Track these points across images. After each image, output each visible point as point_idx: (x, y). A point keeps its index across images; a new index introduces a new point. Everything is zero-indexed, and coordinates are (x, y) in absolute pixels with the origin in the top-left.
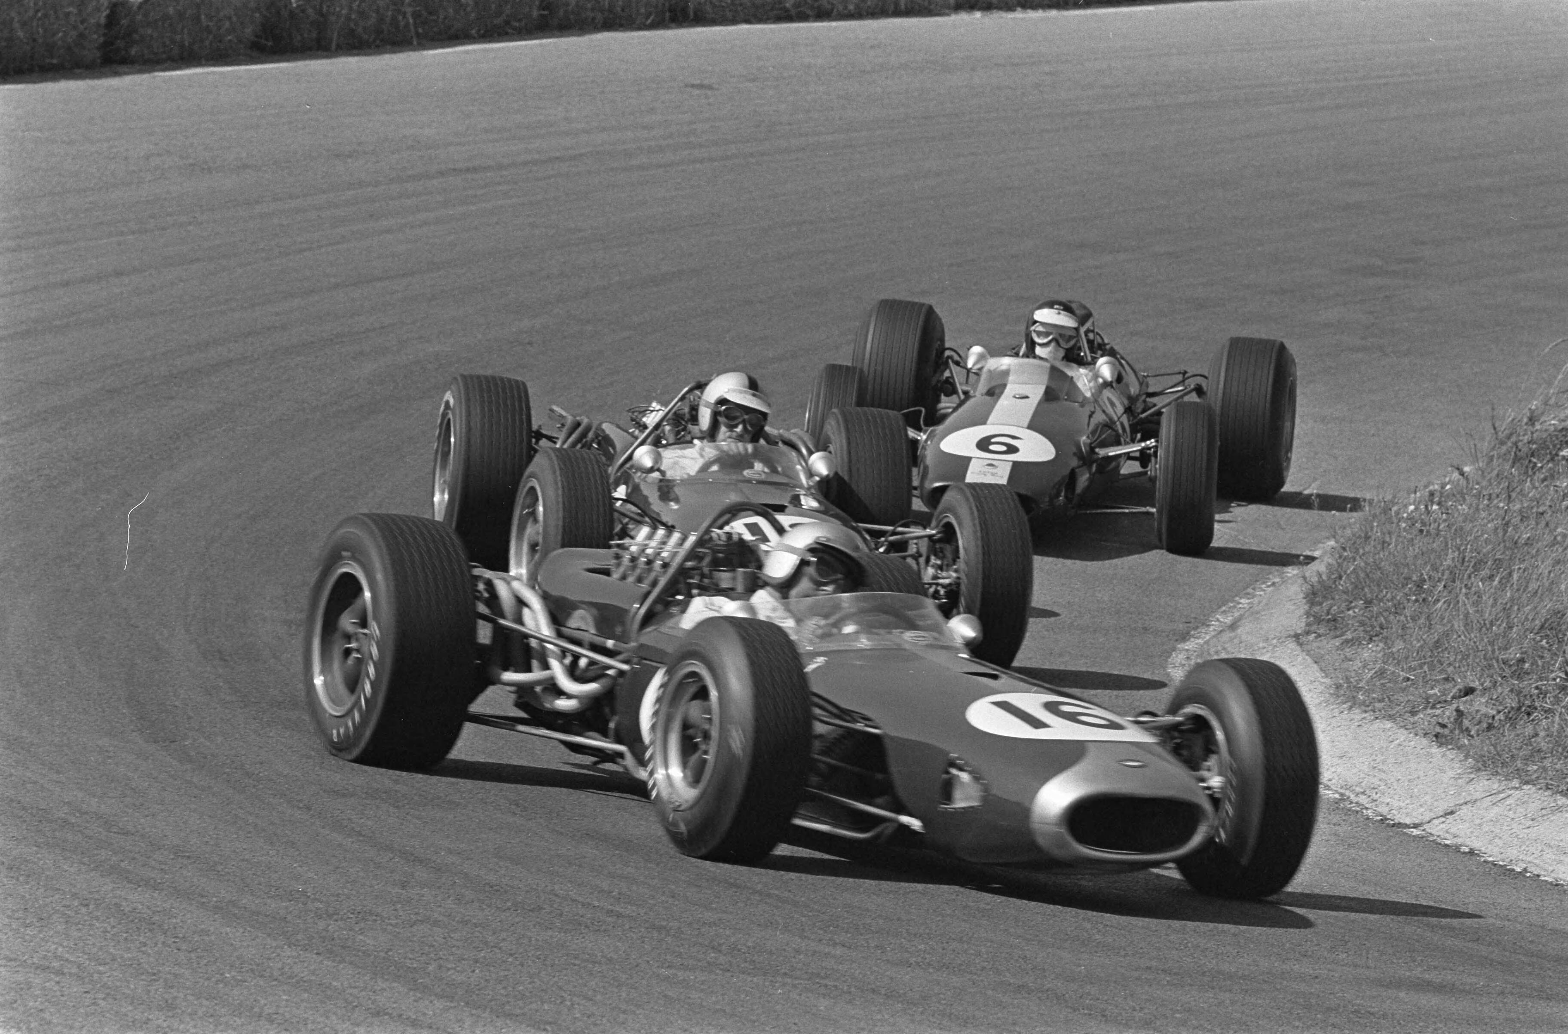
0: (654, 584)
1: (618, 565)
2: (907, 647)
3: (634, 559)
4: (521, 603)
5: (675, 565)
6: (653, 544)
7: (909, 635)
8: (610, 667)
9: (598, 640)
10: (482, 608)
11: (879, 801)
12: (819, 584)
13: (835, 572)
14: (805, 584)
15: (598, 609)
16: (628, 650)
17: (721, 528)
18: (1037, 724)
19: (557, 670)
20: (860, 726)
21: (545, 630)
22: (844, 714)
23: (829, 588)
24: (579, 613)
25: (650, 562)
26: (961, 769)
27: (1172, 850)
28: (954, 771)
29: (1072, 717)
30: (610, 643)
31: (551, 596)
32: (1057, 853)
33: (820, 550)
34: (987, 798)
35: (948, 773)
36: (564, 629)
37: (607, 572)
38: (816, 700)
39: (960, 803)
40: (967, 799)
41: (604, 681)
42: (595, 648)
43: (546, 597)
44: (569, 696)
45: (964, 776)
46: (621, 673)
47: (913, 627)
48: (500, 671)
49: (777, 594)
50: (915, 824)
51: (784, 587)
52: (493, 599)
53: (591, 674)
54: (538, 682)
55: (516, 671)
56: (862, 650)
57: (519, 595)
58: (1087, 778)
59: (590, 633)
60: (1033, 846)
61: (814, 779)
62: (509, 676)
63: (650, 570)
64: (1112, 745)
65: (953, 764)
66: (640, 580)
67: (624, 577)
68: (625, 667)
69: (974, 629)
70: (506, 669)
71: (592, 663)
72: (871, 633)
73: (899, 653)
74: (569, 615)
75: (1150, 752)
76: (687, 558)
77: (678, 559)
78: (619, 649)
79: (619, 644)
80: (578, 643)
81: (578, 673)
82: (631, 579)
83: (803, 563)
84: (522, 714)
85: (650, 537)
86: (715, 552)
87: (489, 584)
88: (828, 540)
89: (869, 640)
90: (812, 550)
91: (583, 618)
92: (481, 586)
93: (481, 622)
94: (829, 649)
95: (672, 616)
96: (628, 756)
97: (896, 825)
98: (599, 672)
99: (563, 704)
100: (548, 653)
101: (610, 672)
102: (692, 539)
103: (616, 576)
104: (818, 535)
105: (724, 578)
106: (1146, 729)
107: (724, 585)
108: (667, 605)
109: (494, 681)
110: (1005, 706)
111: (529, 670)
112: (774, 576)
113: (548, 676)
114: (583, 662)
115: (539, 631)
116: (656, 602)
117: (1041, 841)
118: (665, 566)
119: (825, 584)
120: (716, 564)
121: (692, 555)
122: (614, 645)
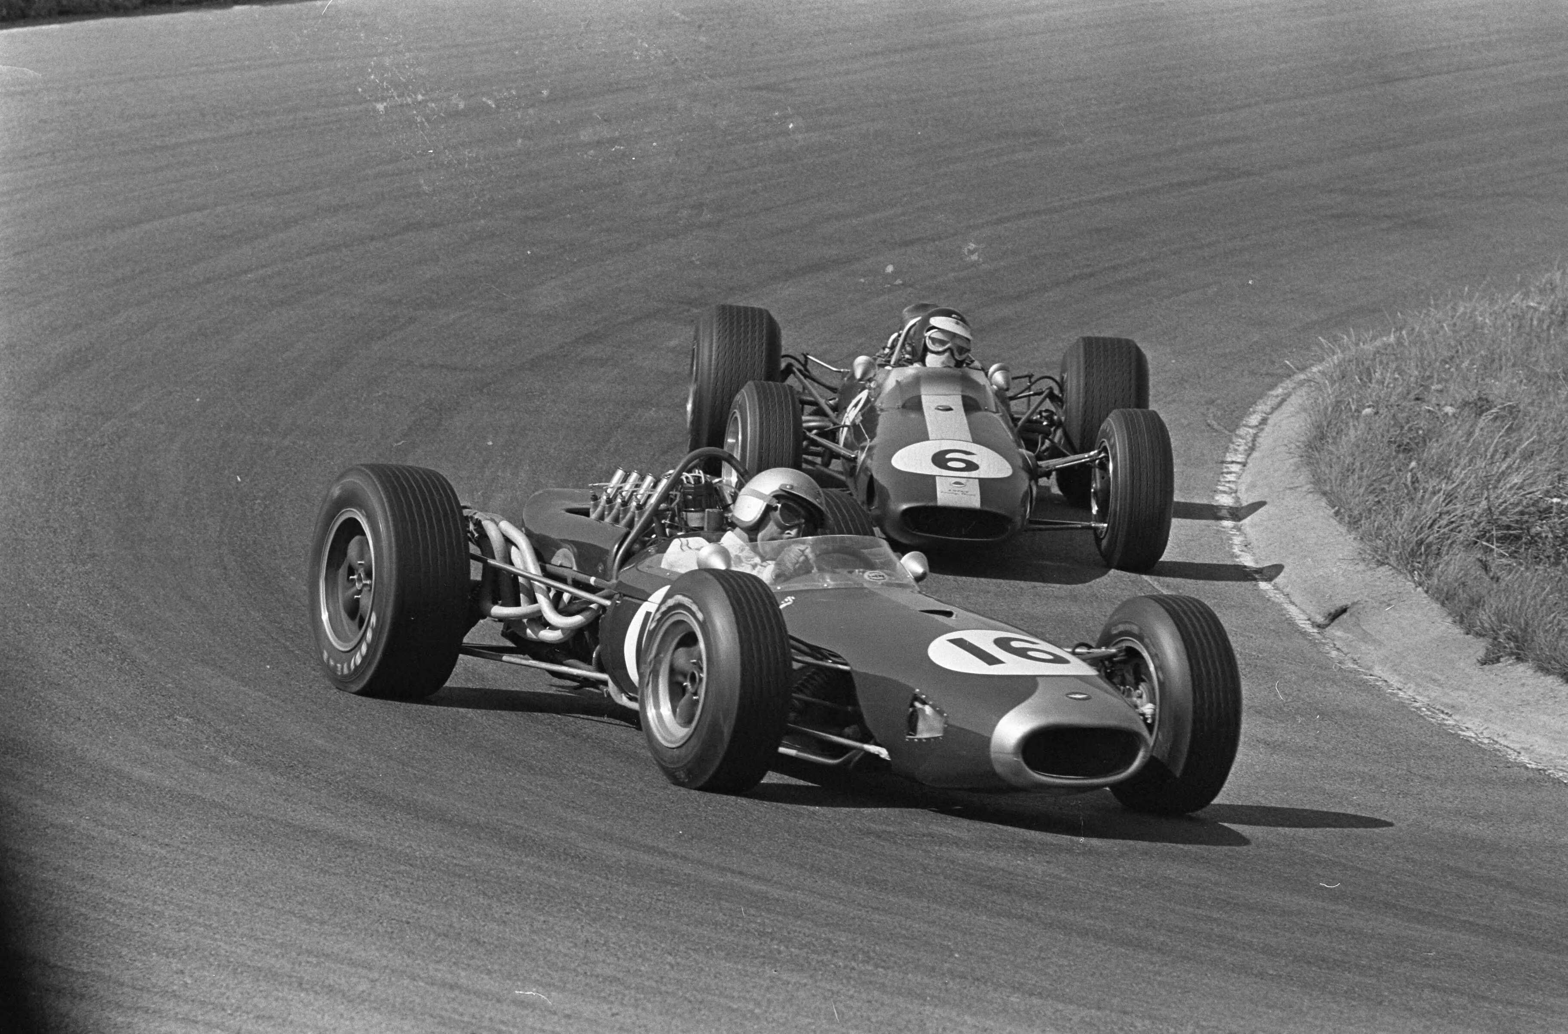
0: (631, 524)
1: (596, 506)
2: (865, 585)
3: (610, 501)
4: (508, 542)
5: (648, 508)
6: (628, 487)
7: (868, 575)
8: (592, 602)
9: (582, 577)
10: (474, 549)
11: (847, 730)
12: (783, 529)
13: (798, 516)
14: (771, 528)
15: (578, 548)
16: (609, 587)
17: (689, 471)
18: (992, 660)
19: (544, 604)
20: (829, 663)
21: (533, 569)
22: (815, 652)
23: (793, 532)
24: (561, 552)
25: (625, 504)
26: (924, 703)
27: (1115, 775)
28: (918, 705)
29: (1022, 653)
30: (592, 580)
31: (533, 534)
32: (1014, 780)
33: (784, 496)
34: (949, 730)
35: (912, 706)
36: (548, 566)
37: (586, 513)
38: (792, 642)
39: (924, 733)
40: (930, 730)
41: (588, 613)
42: (577, 584)
43: (529, 535)
44: (553, 628)
45: (928, 710)
46: (603, 608)
47: (870, 566)
48: (489, 604)
49: (745, 536)
50: (884, 753)
51: (753, 530)
52: (483, 539)
53: (575, 607)
54: (525, 616)
55: (504, 605)
56: (825, 590)
57: (507, 535)
58: (1036, 711)
59: (572, 569)
60: (994, 774)
61: (792, 715)
62: (498, 610)
63: (626, 512)
64: (1059, 679)
65: (916, 698)
66: (616, 520)
67: (601, 517)
68: (608, 603)
69: (923, 566)
70: (495, 603)
71: (574, 598)
72: (834, 572)
73: (860, 592)
74: (553, 554)
75: (1092, 684)
76: (659, 502)
77: (653, 500)
78: (600, 586)
79: (600, 580)
80: (562, 580)
81: (561, 606)
82: (608, 520)
83: (769, 509)
84: (509, 644)
85: (625, 480)
86: (684, 495)
87: (478, 524)
88: (792, 487)
89: (831, 579)
90: (777, 497)
91: (565, 556)
92: (471, 527)
93: (472, 561)
94: (797, 589)
95: (648, 555)
96: (610, 683)
97: (862, 753)
98: (584, 606)
99: (547, 635)
100: (536, 588)
101: (592, 606)
102: (664, 483)
103: (593, 516)
104: (782, 482)
105: (694, 519)
106: (1084, 660)
107: (693, 524)
108: (644, 545)
109: (484, 614)
110: (960, 643)
111: (517, 604)
112: (743, 519)
113: (536, 610)
114: (566, 597)
115: (526, 569)
116: (633, 542)
117: (998, 769)
118: (640, 507)
119: (790, 528)
120: (685, 505)
121: (666, 497)
122: (595, 582)
